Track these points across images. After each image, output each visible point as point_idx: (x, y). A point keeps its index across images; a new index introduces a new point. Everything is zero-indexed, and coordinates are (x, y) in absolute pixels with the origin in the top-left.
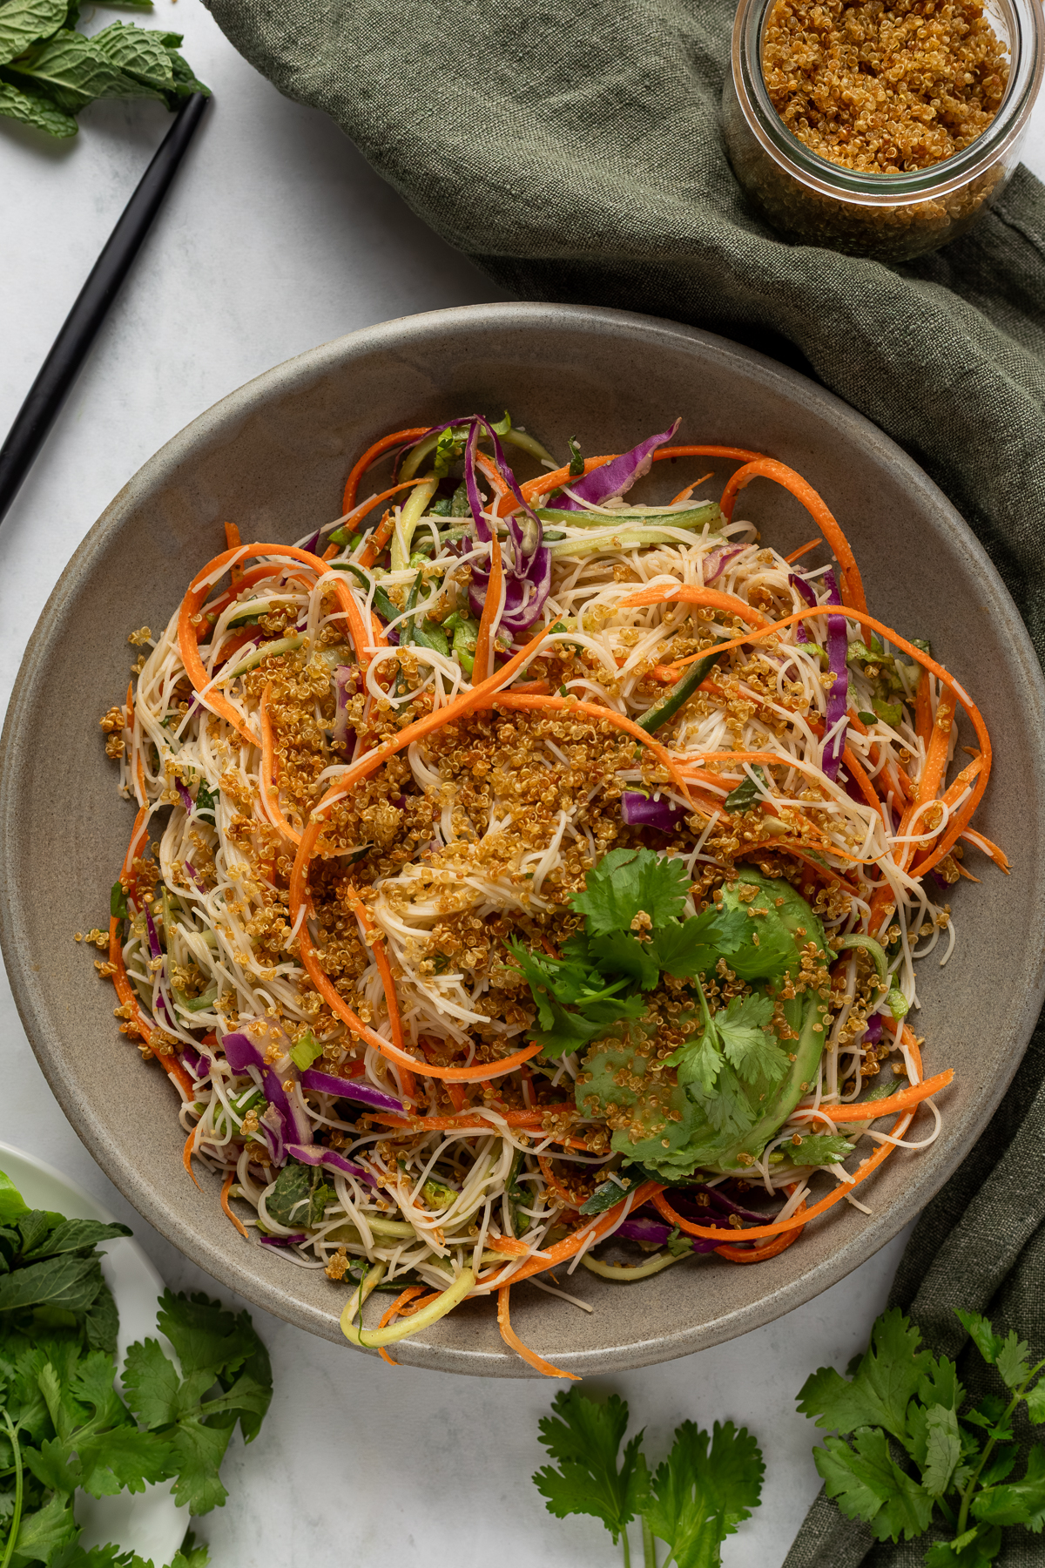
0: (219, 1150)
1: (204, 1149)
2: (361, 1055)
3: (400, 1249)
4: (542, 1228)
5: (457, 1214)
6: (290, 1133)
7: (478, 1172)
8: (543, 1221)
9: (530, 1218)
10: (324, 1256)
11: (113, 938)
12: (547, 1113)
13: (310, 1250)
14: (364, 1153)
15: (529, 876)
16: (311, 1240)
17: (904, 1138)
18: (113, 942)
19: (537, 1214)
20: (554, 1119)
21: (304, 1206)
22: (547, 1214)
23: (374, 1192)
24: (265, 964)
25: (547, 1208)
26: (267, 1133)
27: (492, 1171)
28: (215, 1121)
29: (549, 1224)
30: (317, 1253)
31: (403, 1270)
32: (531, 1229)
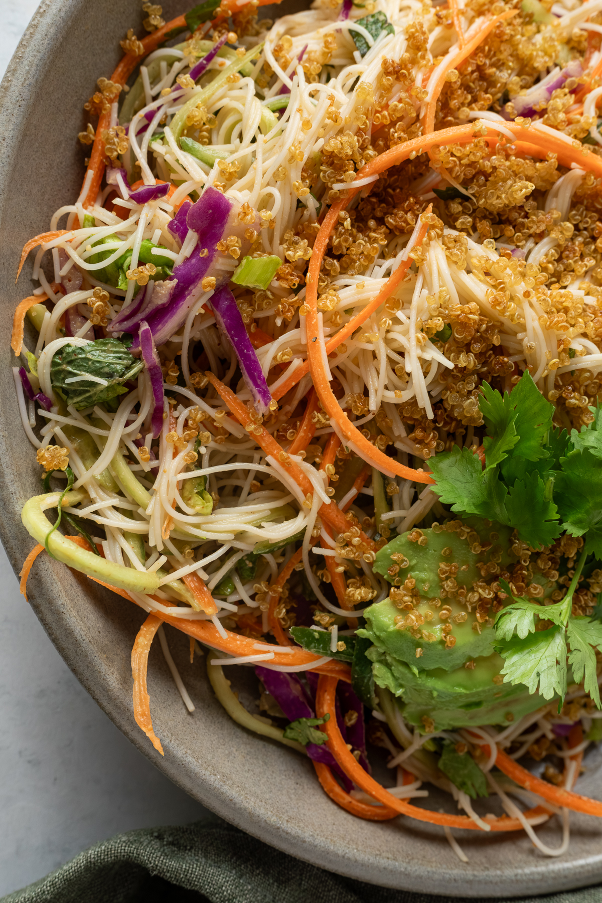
0: (67, 267)
1: (55, 253)
2: (285, 328)
3: (116, 501)
4: (234, 609)
5: (197, 526)
6: (158, 316)
7: (248, 513)
8: (240, 603)
9: (235, 590)
10: (47, 439)
11: (164, 31)
12: (355, 529)
13: (42, 422)
14: (174, 402)
15: (572, 353)
16: (52, 415)
17: (536, 828)
18: (159, 34)
19: (243, 593)
20: (356, 541)
21: (93, 384)
22: (250, 603)
23: (149, 437)
24: (303, 179)
25: (253, 597)
26: (140, 297)
27: (263, 524)
28: (100, 242)
29: (243, 611)
30: (44, 431)
31: (99, 520)
32: (225, 600)
